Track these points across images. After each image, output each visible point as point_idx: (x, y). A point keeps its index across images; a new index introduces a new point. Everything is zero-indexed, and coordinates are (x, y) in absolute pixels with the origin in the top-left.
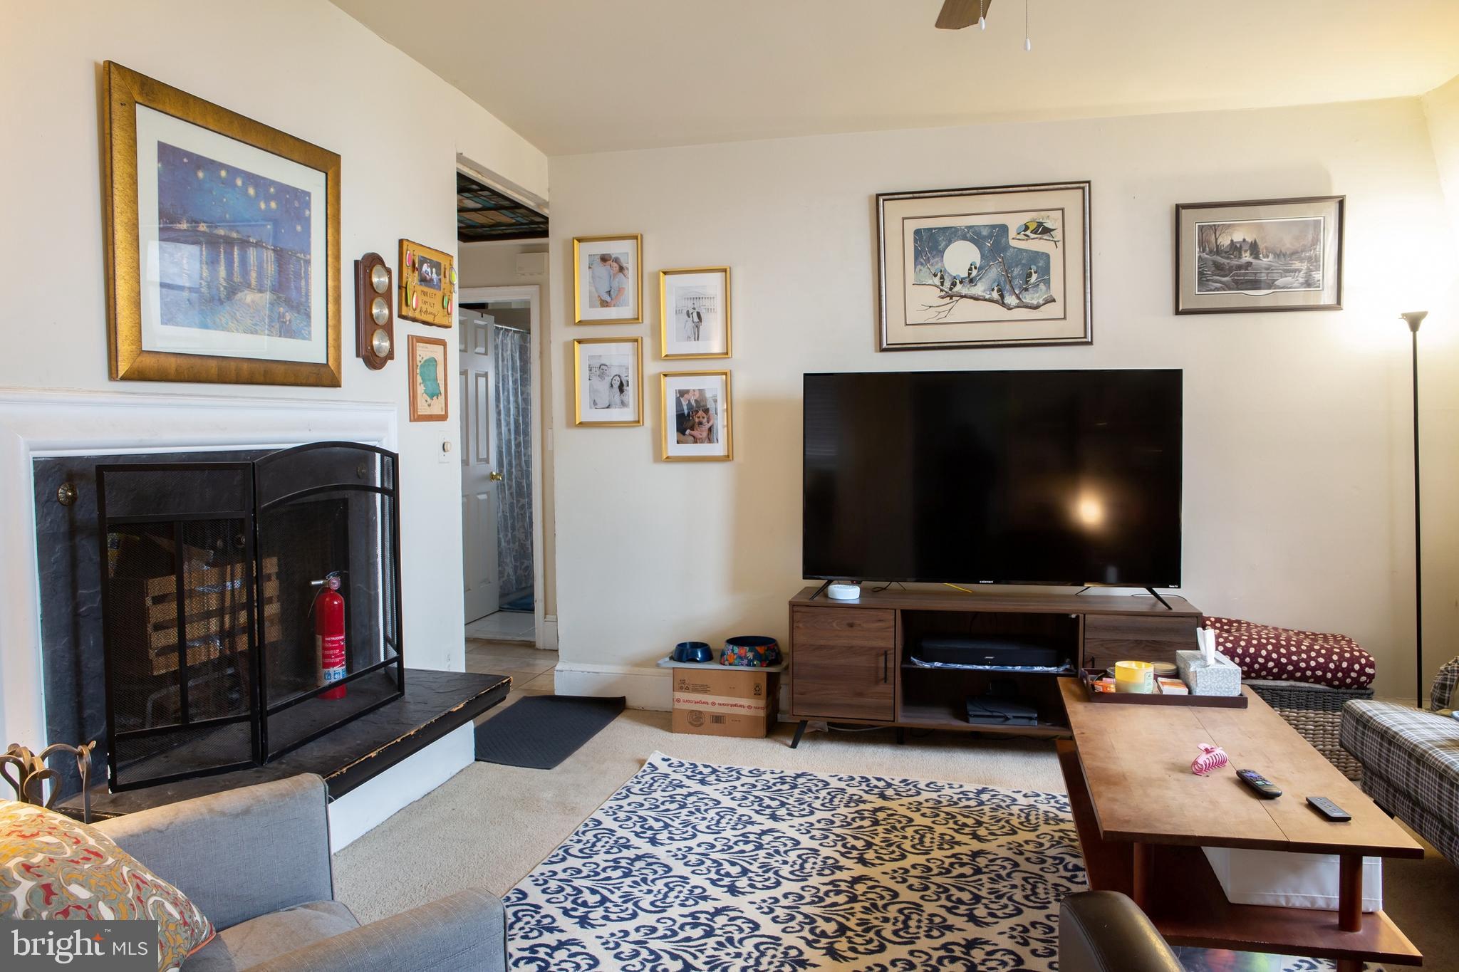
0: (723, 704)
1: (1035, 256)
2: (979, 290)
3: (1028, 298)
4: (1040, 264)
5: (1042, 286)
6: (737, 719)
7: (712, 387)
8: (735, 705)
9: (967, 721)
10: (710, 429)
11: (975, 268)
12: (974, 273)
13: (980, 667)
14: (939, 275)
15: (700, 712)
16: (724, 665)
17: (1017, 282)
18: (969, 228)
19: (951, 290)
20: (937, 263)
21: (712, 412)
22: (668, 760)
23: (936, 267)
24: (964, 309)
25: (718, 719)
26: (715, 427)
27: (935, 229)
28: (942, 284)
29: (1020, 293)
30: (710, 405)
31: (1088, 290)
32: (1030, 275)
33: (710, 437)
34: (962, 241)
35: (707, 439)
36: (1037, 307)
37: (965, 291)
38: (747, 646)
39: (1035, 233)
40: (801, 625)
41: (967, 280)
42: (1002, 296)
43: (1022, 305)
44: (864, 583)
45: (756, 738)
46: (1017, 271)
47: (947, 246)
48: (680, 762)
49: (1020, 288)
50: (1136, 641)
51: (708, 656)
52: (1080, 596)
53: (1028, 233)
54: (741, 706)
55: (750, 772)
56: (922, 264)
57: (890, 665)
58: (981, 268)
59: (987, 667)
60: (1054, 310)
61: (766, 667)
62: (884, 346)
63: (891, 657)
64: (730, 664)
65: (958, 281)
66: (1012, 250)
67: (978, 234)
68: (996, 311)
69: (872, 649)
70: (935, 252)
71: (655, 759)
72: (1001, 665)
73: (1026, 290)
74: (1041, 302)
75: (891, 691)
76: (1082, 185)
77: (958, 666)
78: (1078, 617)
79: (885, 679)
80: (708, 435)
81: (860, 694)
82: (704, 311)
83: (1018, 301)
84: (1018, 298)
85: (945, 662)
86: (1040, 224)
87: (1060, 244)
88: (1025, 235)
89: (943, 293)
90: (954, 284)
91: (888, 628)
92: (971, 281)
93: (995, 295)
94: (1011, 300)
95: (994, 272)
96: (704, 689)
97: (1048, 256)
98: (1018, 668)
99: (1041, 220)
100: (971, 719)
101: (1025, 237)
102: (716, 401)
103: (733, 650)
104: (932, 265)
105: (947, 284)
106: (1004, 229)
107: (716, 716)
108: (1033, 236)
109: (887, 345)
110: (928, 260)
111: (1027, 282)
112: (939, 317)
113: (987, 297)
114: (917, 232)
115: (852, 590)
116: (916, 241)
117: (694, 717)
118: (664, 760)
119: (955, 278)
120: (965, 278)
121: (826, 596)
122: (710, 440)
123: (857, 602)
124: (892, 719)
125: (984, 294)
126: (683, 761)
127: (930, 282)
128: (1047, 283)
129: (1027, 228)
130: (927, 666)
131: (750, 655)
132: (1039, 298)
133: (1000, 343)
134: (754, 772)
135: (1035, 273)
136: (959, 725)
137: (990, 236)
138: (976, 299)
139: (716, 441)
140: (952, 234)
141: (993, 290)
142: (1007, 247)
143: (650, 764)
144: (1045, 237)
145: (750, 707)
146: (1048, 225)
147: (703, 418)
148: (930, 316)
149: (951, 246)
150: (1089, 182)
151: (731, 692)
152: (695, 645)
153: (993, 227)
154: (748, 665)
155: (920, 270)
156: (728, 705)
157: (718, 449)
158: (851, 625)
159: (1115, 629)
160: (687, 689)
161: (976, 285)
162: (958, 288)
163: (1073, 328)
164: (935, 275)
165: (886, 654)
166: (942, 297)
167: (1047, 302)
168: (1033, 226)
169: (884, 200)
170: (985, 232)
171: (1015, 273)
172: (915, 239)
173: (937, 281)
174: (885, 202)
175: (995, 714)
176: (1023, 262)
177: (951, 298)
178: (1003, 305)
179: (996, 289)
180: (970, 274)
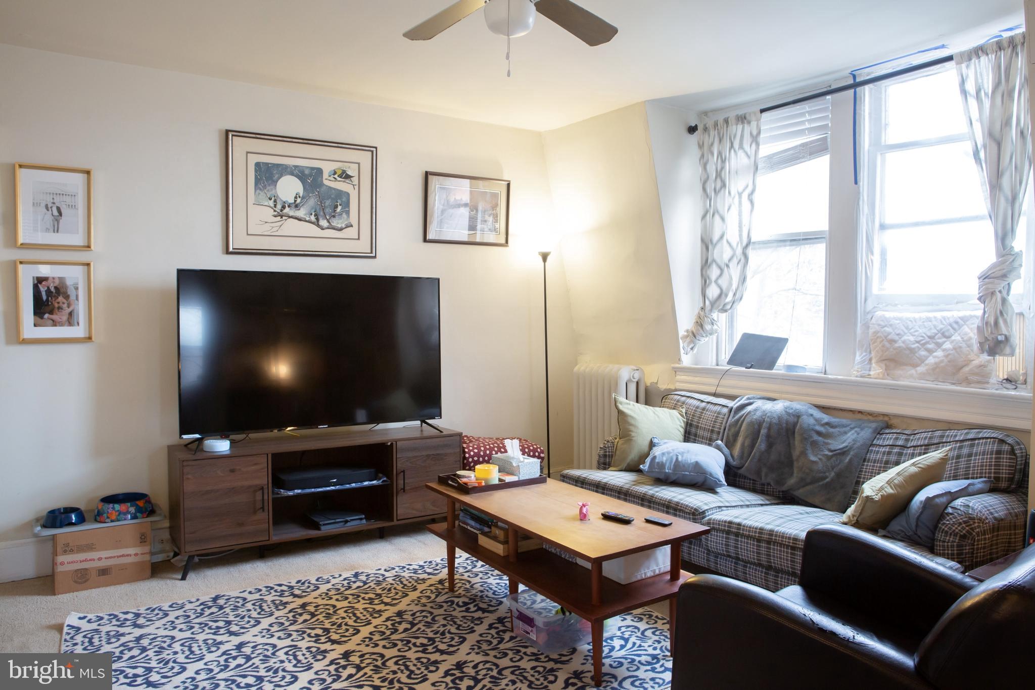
0: (110, 558)
1: (340, 194)
2: (301, 213)
3: (336, 223)
4: (344, 200)
5: (344, 215)
6: (122, 567)
7: (72, 275)
8: (123, 556)
9: (319, 529)
10: (71, 314)
11: (300, 197)
12: (299, 200)
13: (328, 489)
14: (273, 199)
15: (86, 569)
16: (105, 522)
17: (328, 210)
18: (296, 167)
19: (281, 211)
20: (272, 190)
21: (73, 297)
22: (85, 617)
23: (271, 193)
24: (291, 227)
25: (104, 572)
26: (75, 311)
27: (271, 164)
28: (275, 206)
29: (330, 218)
30: (71, 292)
31: (374, 221)
32: (336, 207)
33: (71, 320)
34: (290, 176)
35: (67, 322)
36: (341, 229)
37: (291, 213)
38: (128, 502)
39: (341, 177)
40: (189, 476)
41: (294, 205)
42: (317, 219)
43: (331, 227)
44: (232, 437)
45: (143, 580)
46: (328, 203)
47: (279, 178)
48: (98, 616)
49: (330, 215)
50: (427, 455)
51: (82, 519)
52: (373, 431)
53: (336, 176)
54: (128, 555)
55: (171, 606)
56: (261, 189)
57: (266, 497)
58: (303, 198)
59: (333, 488)
60: (351, 232)
61: (147, 517)
62: (231, 249)
63: (266, 491)
64: (112, 521)
65: (287, 205)
66: (325, 187)
67: (302, 172)
68: (313, 230)
69: (250, 487)
70: (270, 182)
71: (72, 619)
72: (342, 485)
73: (334, 216)
74: (344, 226)
75: (265, 517)
76: (372, 149)
77: (313, 490)
78: (392, 444)
79: (263, 508)
80: (68, 318)
81: (241, 525)
82: (64, 206)
83: (328, 224)
84: (328, 222)
85: (302, 489)
86: (344, 172)
87: (357, 187)
88: (334, 178)
89: (276, 213)
90: (284, 207)
91: (262, 469)
92: (296, 206)
93: (313, 218)
94: (323, 223)
95: (312, 202)
96: (90, 548)
97: (348, 194)
98: (353, 485)
99: (344, 169)
100: (323, 528)
101: (334, 179)
102: (77, 289)
103: (113, 508)
104: (268, 191)
105: (279, 207)
106: (319, 171)
107: (103, 570)
108: (339, 179)
109: (233, 249)
110: (265, 187)
111: (335, 211)
112: (271, 231)
113: (307, 219)
114: (258, 165)
115: (224, 444)
116: (256, 171)
117: (79, 575)
118: (80, 618)
119: (284, 202)
120: (291, 204)
121: (202, 450)
122: (70, 324)
123: (228, 453)
124: (268, 539)
125: (305, 217)
126: (101, 615)
127: (266, 204)
128: (348, 213)
129: (335, 173)
130: (291, 493)
131: (132, 510)
132: (342, 223)
133: (317, 253)
134: (174, 606)
135: (340, 205)
136: (313, 533)
137: (310, 175)
138: (300, 220)
139: (76, 324)
140: (284, 170)
141: (311, 214)
142: (322, 184)
143: (68, 626)
144: (347, 181)
145: (136, 555)
146: (349, 173)
147: (63, 303)
148: (265, 229)
149: (283, 178)
150: (376, 148)
151: (118, 545)
152: (69, 510)
153: (312, 169)
154: (132, 518)
155: (259, 194)
156: (115, 557)
157: (78, 331)
158: (232, 471)
159: (414, 449)
160: (72, 551)
161: (299, 209)
162: (287, 210)
163: (363, 246)
164: (270, 199)
165: (262, 489)
166: (275, 216)
167: (347, 227)
168: (339, 172)
169: (233, 135)
170: (307, 172)
171: (327, 204)
172: (255, 169)
173: (271, 203)
174: (234, 137)
175: (337, 520)
176: (333, 196)
177: (282, 218)
178: (318, 226)
179: (313, 213)
180: (295, 201)
